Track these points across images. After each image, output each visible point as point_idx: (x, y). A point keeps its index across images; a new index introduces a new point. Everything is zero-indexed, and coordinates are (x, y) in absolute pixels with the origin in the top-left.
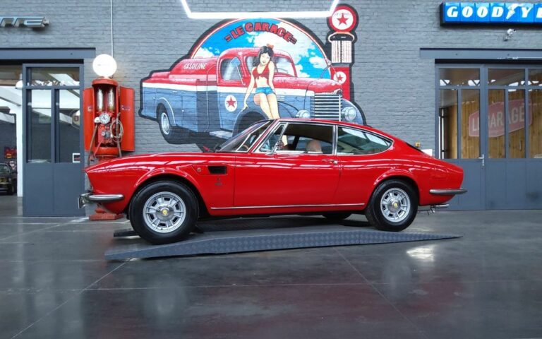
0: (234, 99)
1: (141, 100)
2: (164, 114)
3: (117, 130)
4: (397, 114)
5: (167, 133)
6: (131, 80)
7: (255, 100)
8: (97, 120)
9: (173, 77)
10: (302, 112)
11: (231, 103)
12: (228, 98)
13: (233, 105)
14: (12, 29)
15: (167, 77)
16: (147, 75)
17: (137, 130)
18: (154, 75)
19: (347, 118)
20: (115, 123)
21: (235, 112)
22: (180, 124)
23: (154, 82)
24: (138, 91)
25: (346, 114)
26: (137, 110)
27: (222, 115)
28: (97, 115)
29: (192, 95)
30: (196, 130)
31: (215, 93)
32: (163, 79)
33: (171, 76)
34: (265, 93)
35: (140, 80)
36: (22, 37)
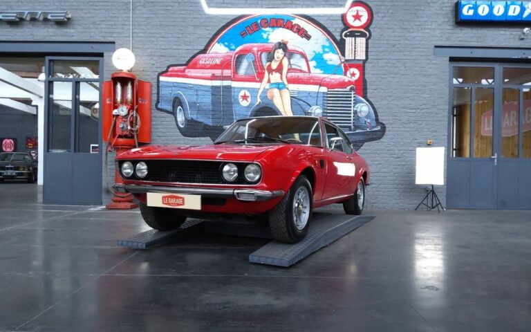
0: (248, 94)
1: (158, 93)
2: (180, 107)
3: (134, 122)
4: (409, 111)
5: (182, 126)
6: (148, 73)
7: (268, 95)
8: (115, 112)
9: (190, 72)
10: (314, 107)
11: (245, 97)
12: (242, 93)
13: (247, 100)
14: (36, 23)
15: (184, 71)
16: (164, 69)
17: (154, 123)
18: (171, 69)
19: (359, 115)
20: (133, 115)
21: (248, 107)
22: (194, 117)
23: (171, 76)
24: (155, 84)
25: (359, 110)
26: (154, 103)
27: (236, 109)
28: (116, 107)
29: (207, 89)
30: (211, 124)
31: (229, 88)
32: (180, 73)
33: (187, 70)
34: (278, 88)
35: (157, 74)
36: (46, 30)
